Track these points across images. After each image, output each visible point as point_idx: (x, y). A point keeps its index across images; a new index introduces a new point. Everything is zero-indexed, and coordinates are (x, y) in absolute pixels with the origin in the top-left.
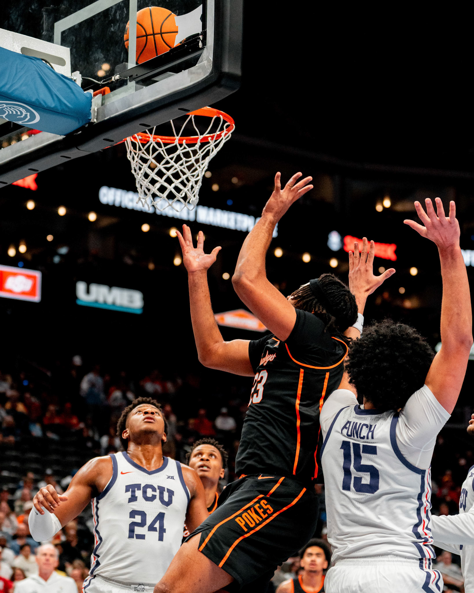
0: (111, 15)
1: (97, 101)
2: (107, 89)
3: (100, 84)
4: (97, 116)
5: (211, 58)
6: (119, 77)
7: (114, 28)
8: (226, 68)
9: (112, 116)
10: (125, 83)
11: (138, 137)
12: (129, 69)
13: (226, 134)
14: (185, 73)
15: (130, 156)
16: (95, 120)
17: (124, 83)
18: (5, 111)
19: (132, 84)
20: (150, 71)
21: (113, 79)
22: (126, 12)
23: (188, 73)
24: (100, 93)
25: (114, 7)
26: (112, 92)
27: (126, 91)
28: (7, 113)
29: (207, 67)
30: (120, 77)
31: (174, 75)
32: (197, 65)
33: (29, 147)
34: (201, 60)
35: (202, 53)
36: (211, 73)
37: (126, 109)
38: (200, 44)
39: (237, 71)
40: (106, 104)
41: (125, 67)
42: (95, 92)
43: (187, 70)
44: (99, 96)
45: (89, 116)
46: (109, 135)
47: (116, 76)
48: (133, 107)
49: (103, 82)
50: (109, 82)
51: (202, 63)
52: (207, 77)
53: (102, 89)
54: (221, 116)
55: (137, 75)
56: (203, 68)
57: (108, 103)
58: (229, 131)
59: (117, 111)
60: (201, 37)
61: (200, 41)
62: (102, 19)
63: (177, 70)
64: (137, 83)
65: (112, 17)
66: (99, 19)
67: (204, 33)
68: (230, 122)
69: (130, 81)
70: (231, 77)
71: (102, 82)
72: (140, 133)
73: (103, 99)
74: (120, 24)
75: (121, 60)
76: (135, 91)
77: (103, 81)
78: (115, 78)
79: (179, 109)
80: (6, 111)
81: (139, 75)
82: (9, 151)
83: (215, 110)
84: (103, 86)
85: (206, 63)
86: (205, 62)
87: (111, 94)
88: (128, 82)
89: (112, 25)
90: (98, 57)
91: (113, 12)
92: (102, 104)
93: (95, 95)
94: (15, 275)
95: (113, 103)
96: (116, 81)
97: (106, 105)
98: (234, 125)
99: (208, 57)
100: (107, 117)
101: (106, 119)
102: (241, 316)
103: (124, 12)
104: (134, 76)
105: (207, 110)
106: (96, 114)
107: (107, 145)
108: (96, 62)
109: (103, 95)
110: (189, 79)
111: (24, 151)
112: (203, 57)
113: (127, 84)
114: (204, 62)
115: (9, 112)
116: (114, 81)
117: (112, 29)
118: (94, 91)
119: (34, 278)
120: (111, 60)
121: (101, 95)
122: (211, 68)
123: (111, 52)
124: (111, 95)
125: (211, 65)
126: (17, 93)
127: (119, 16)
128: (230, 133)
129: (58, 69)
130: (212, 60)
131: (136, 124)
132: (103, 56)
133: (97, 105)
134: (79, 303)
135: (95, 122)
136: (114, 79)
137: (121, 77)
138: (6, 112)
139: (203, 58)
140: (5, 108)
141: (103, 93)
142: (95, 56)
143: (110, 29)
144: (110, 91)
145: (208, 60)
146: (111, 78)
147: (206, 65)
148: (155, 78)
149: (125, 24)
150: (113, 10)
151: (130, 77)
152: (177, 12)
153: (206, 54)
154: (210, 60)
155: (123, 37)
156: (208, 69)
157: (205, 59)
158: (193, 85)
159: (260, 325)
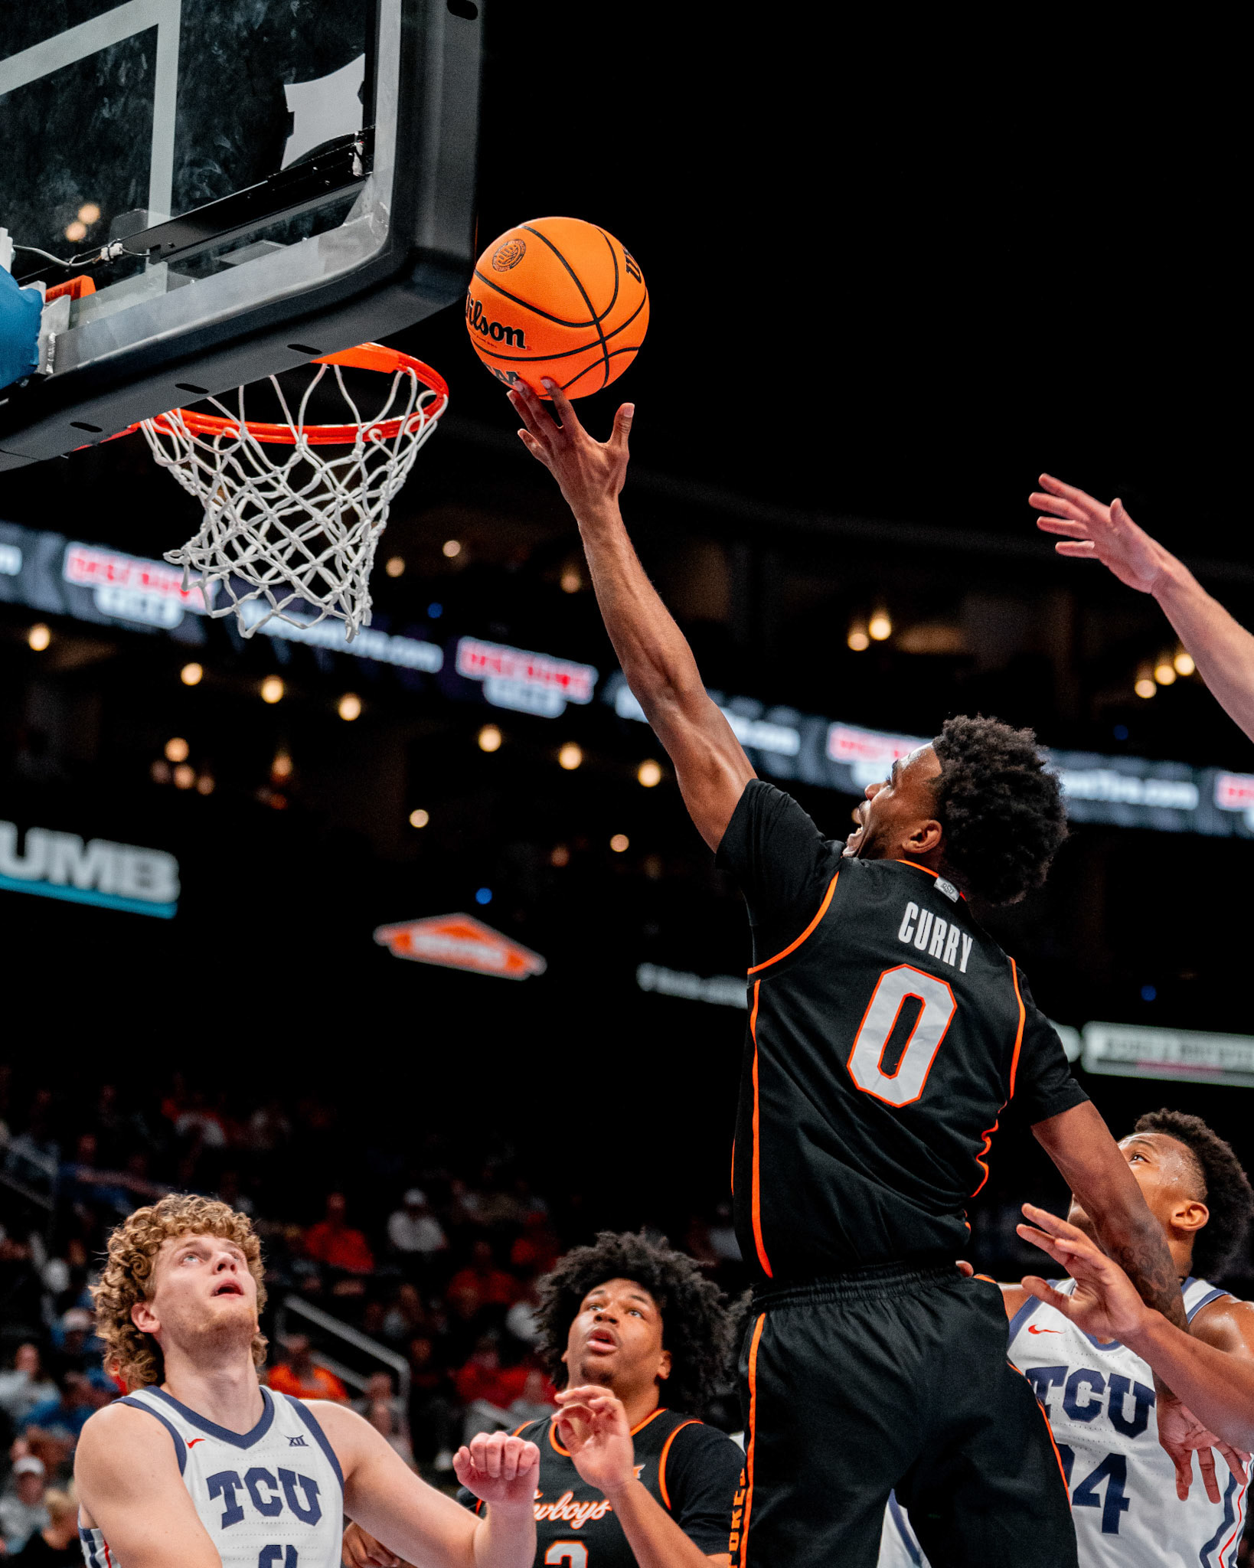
0: (102, 71)
1: (55, 316)
2: (86, 281)
3: (66, 267)
4: (55, 358)
5: (387, 207)
6: (121, 250)
7: (110, 111)
8: (429, 237)
9: (96, 359)
10: (138, 268)
11: (177, 422)
12: (151, 224)
13: (422, 423)
14: (310, 246)
16: (50, 370)
17: (135, 265)
19: (157, 271)
20: (212, 236)
21: (104, 254)
22: (145, 66)
23: (320, 247)
24: (67, 291)
25: (113, 51)
26: (98, 292)
27: (139, 289)
29: (373, 231)
30: (125, 250)
31: (279, 248)
32: (345, 224)
34: (358, 209)
35: (359, 192)
36: (386, 248)
37: (141, 340)
38: (357, 167)
39: (458, 244)
40: (81, 324)
41: (140, 221)
42: (52, 290)
43: (316, 239)
44: (64, 301)
45: (32, 358)
46: (89, 413)
47: (113, 245)
48: (160, 336)
49: (74, 262)
50: (91, 262)
51: (359, 219)
52: (373, 259)
53: (73, 282)
54: (413, 372)
55: (172, 246)
56: (362, 232)
57: (87, 320)
58: (432, 413)
59: (111, 347)
60: (359, 145)
61: (356, 158)
62: (78, 79)
63: (289, 236)
64: (173, 267)
65: (105, 76)
66: (68, 83)
67: (368, 136)
68: (437, 390)
69: (153, 262)
70: (442, 262)
71: (71, 262)
72: (177, 410)
73: (74, 311)
74: (127, 98)
75: (130, 200)
76: (167, 291)
77: (74, 257)
78: (108, 252)
79: (291, 347)
81: (178, 246)
83: (396, 353)
84: (76, 272)
85: (371, 219)
86: (369, 217)
87: (96, 298)
88: (148, 264)
89: (106, 100)
90: (61, 192)
91: (110, 64)
92: (72, 324)
95: (102, 321)
96: (111, 260)
97: (82, 327)
98: (445, 396)
99: (378, 202)
100: (87, 360)
101: (80, 365)
102: (459, 933)
103: (142, 66)
104: (165, 249)
105: (370, 354)
106: (51, 352)
107: (82, 442)
108: (56, 205)
109: (73, 299)
110: (322, 264)
112: (364, 203)
113: (142, 271)
114: (366, 217)
116: (107, 259)
117: (105, 113)
120: (103, 198)
121: (69, 297)
122: (387, 235)
123: (101, 176)
124: (98, 299)
125: (387, 226)
127: (127, 76)
128: (434, 420)
130: (389, 212)
131: (168, 382)
132: (76, 188)
133: (55, 326)
135: (48, 375)
136: (107, 254)
137: (127, 249)
139: (363, 206)
141: (76, 294)
142: (54, 187)
143: (100, 113)
144: (94, 288)
145: (377, 209)
146: (99, 252)
147: (370, 226)
148: (223, 256)
149: (144, 101)
150: (110, 59)
151: (152, 250)
152: (294, 71)
153: (371, 197)
154: (384, 211)
155: (136, 137)
156: (377, 237)
157: (369, 208)
158: (334, 279)
159: (513, 961)
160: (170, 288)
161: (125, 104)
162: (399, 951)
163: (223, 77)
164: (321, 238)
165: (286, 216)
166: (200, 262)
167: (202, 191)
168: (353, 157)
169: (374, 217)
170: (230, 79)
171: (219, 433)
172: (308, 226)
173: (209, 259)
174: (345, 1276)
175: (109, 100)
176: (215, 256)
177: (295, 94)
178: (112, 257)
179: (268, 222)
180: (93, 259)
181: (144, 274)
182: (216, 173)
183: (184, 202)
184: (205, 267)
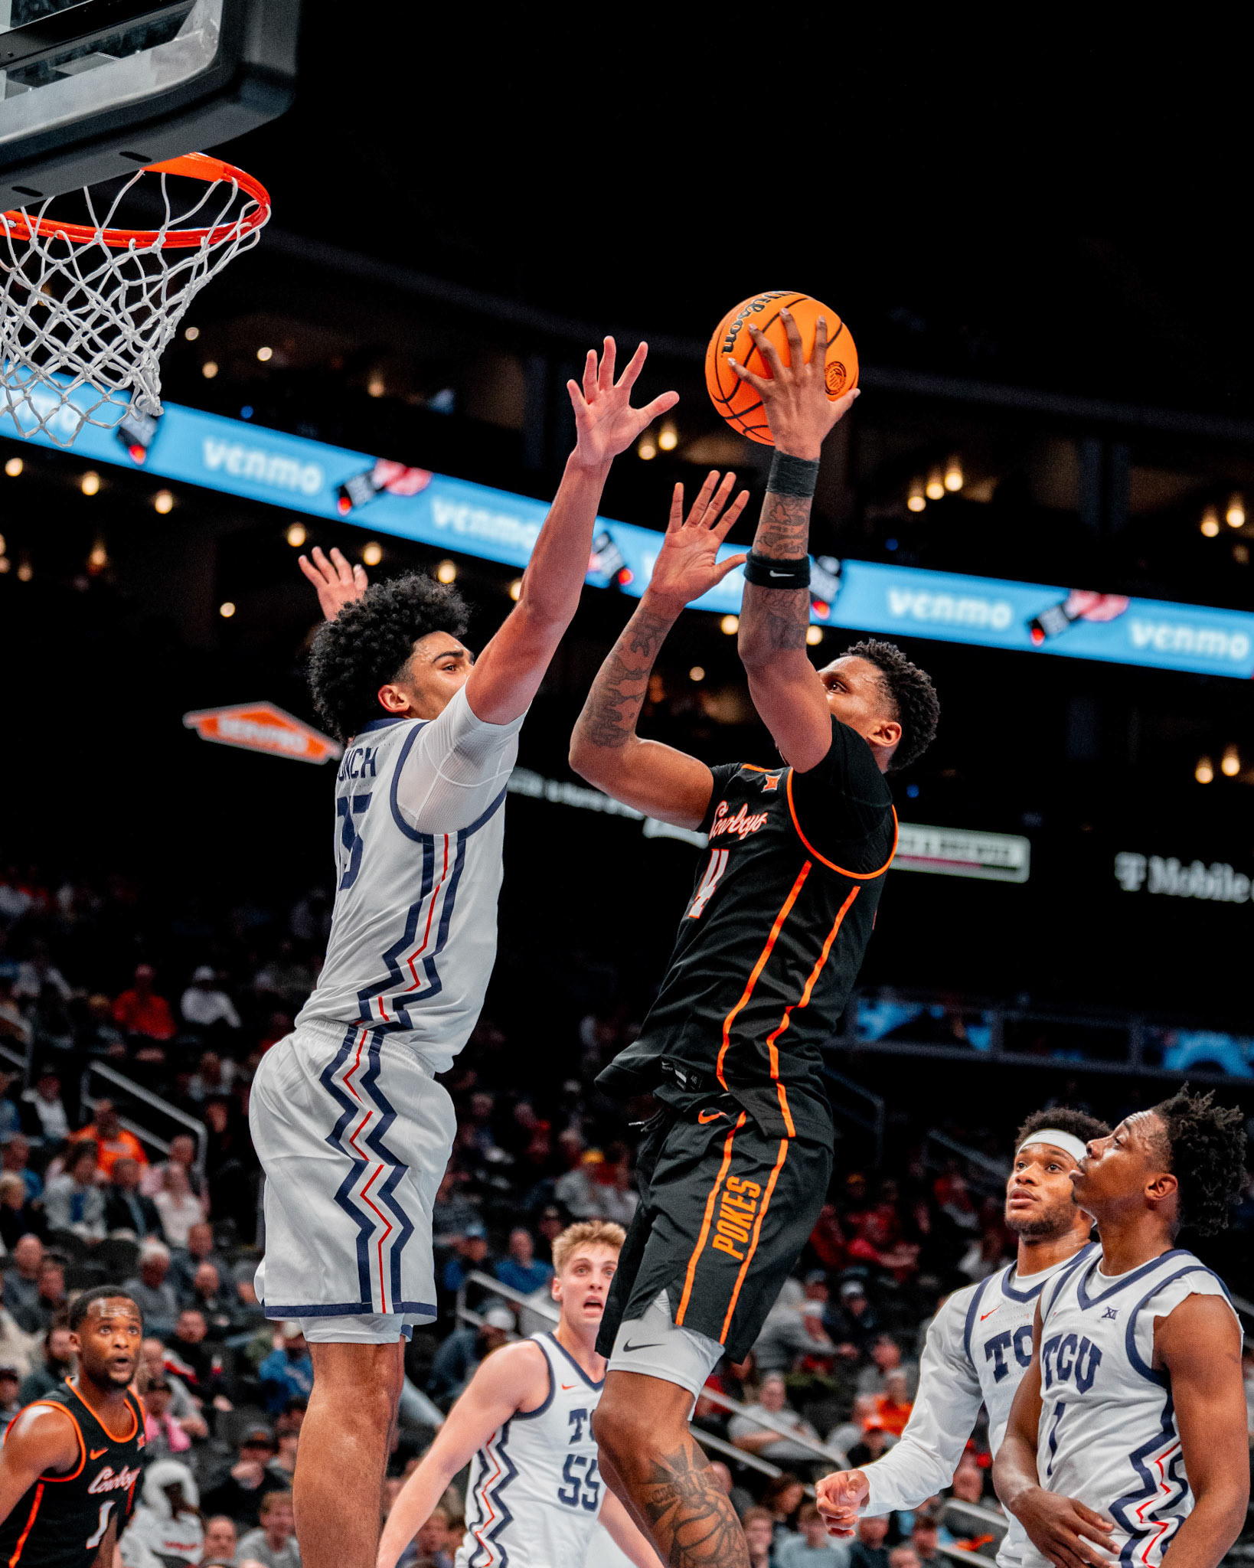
5: (216, 24)
8: (255, 54)
11: (6, 224)
13: (243, 231)
14: (142, 59)
20: (46, 47)
23: (152, 60)
29: (203, 47)
31: (112, 60)
32: (176, 39)
34: (189, 26)
35: (190, 8)
36: (215, 63)
39: (285, 63)
43: (149, 52)
51: (190, 35)
52: (202, 72)
54: (234, 180)
55: (11, 55)
56: (192, 47)
58: (254, 222)
63: (122, 49)
64: (11, 75)
68: (259, 199)
70: (268, 77)
72: (10, 213)
76: (6, 98)
79: (122, 154)
81: (17, 56)
83: (221, 164)
85: (202, 34)
86: (199, 33)
98: (268, 206)
99: (209, 18)
102: (264, 720)
104: (5, 57)
105: (194, 163)
110: (154, 77)
112: (195, 19)
114: (197, 32)
122: (216, 50)
125: (216, 42)
128: (257, 229)
130: (218, 28)
139: (194, 23)
145: (209, 29)
147: (201, 40)
148: (59, 66)
153: (202, 14)
154: (213, 28)
156: (207, 52)
157: (199, 24)
158: (166, 90)
159: (314, 747)
160: (8, 95)
162: (206, 735)
164: (153, 52)
165: (119, 30)
166: (37, 71)
167: (41, 4)
169: (204, 33)
171: (52, 235)
172: (141, 39)
173: (47, 68)
174: (150, 1043)
176: (52, 65)
179: (103, 35)
183: (24, 13)
184: (42, 77)
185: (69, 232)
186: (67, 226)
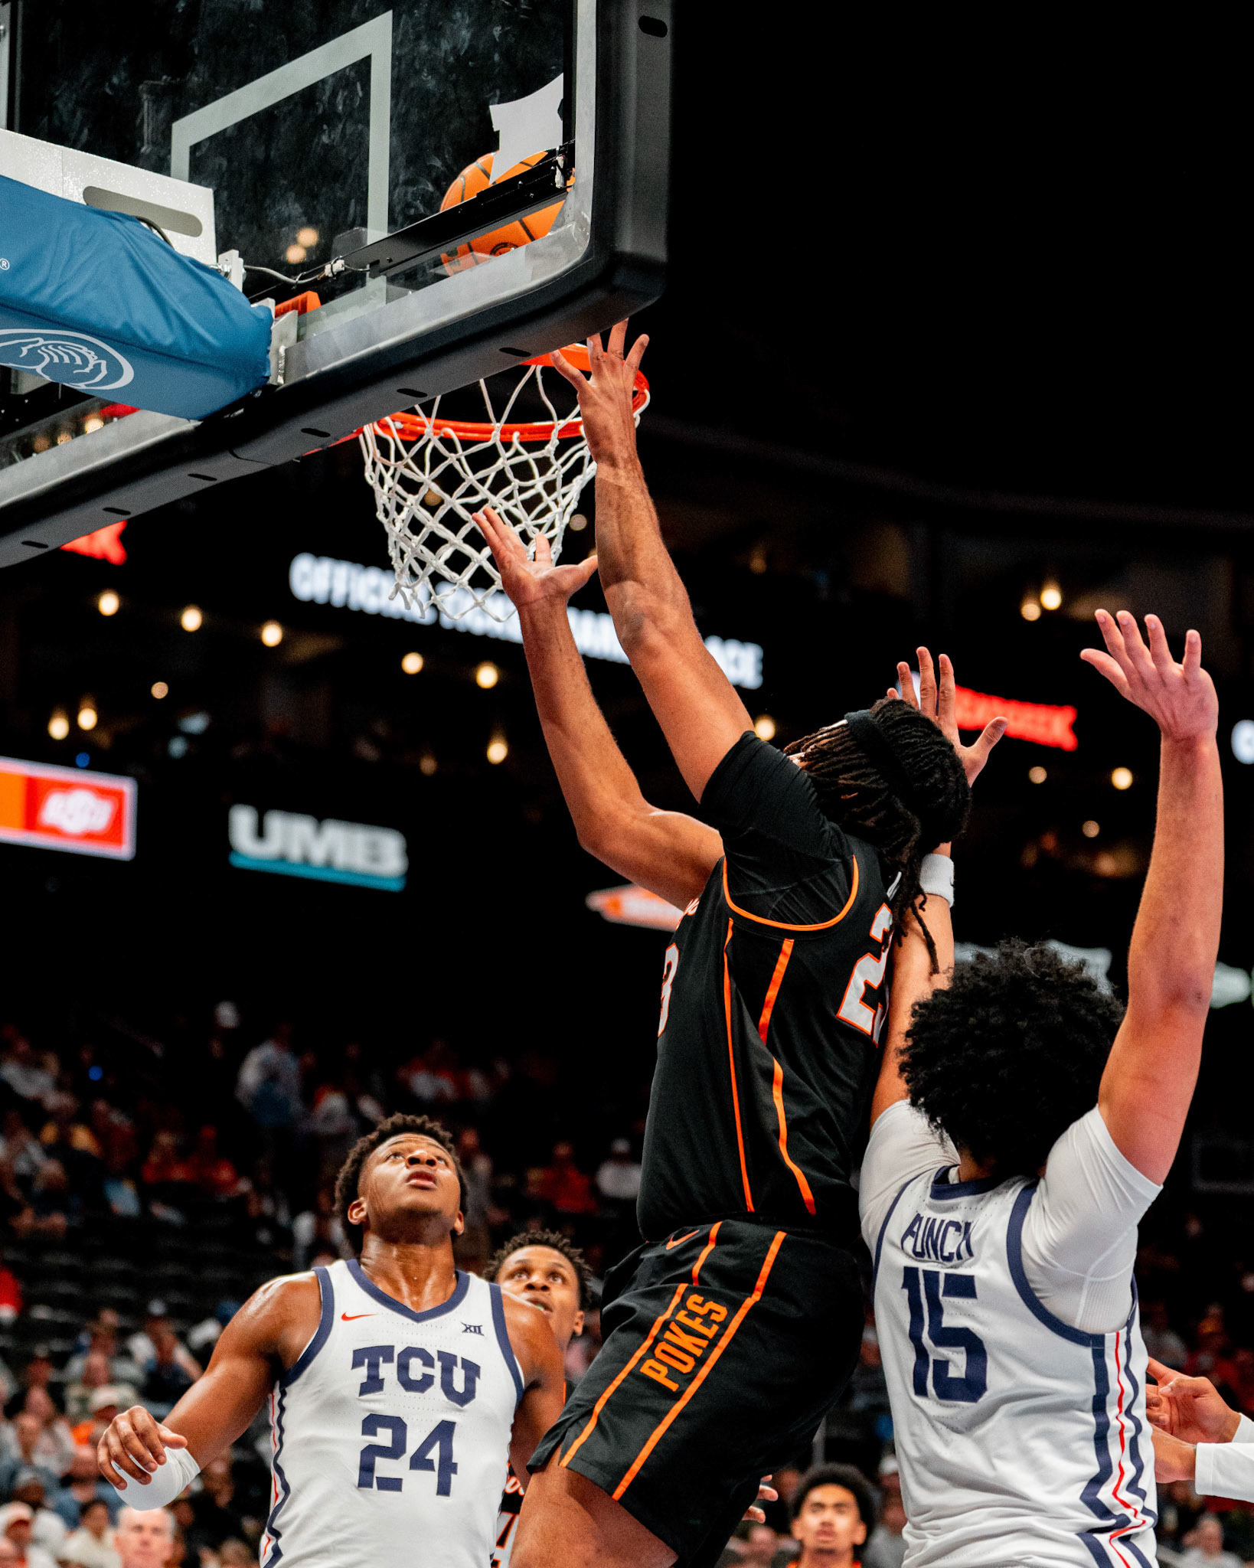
0: (320, 100)
1: (285, 327)
2: (312, 297)
3: (292, 285)
4: (285, 370)
5: (588, 217)
6: (343, 266)
7: (330, 136)
8: (628, 243)
9: (324, 369)
10: (360, 282)
11: (394, 425)
12: (369, 244)
14: (517, 255)
15: (372, 474)
16: (281, 380)
17: (356, 280)
18: (42, 356)
19: (377, 285)
20: (427, 250)
21: (327, 271)
22: (360, 94)
23: (527, 255)
24: (294, 307)
25: (330, 81)
26: (325, 306)
27: (362, 302)
28: (47, 360)
29: (576, 240)
30: (346, 266)
31: (489, 259)
33: (105, 451)
35: (562, 203)
36: (587, 256)
37: (362, 349)
38: (558, 178)
39: (657, 251)
40: (307, 337)
41: (359, 239)
42: (281, 306)
43: (523, 248)
44: (292, 315)
45: (265, 370)
46: (317, 419)
47: (335, 262)
48: (382, 345)
49: (300, 279)
50: (316, 279)
51: (563, 228)
52: (576, 265)
53: (299, 298)
55: (390, 261)
56: (565, 241)
57: (314, 334)
59: (338, 356)
60: (560, 159)
61: (558, 171)
62: (299, 109)
64: (391, 280)
65: (324, 106)
66: (290, 112)
67: (569, 150)
69: (373, 277)
70: (640, 265)
71: (297, 280)
72: (399, 414)
73: (301, 325)
74: (344, 125)
75: (350, 219)
76: (386, 303)
77: (300, 275)
78: (332, 268)
79: (502, 350)
80: (45, 355)
81: (395, 261)
82: (53, 461)
84: (302, 289)
85: (574, 227)
86: (571, 226)
87: (322, 311)
88: (368, 278)
89: (325, 127)
90: (287, 214)
91: (328, 93)
92: (299, 338)
93: (279, 314)
94: (66, 787)
95: (328, 333)
96: (334, 276)
97: (309, 340)
98: (647, 392)
99: (580, 212)
100: (314, 370)
101: (308, 375)
103: (358, 94)
104: (384, 264)
106: (282, 364)
107: (312, 446)
108: (282, 227)
109: (300, 314)
110: (529, 272)
111: (92, 461)
112: (567, 212)
113: (363, 285)
114: (569, 226)
115: (51, 358)
116: (330, 275)
117: (325, 139)
118: (277, 304)
119: (117, 796)
120: (322, 221)
121: (297, 312)
122: (588, 242)
123: (322, 199)
124: (323, 313)
125: (588, 234)
126: (71, 309)
127: (344, 104)
129: (183, 244)
130: (589, 220)
131: (391, 387)
132: (301, 210)
133: (284, 340)
134: (237, 861)
135: (279, 385)
136: (330, 270)
137: (348, 265)
138: (43, 359)
139: (566, 216)
140: (43, 348)
141: (302, 309)
142: (280, 210)
143: (320, 139)
144: (319, 303)
145: (580, 221)
146: (323, 268)
147: (573, 234)
148: (439, 267)
149: (360, 127)
150: (328, 89)
151: (372, 265)
152: (498, 92)
153: (573, 206)
154: (585, 220)
155: (353, 160)
156: (579, 244)
157: (571, 218)
158: (540, 285)
160: (389, 299)
161: (344, 128)
162: (610, 916)
163: (433, 101)
164: (527, 248)
166: (416, 274)
167: (417, 208)
168: (555, 171)
169: (576, 227)
170: (439, 103)
171: (439, 434)
173: (424, 271)
175: (328, 127)
176: (430, 268)
177: (501, 114)
178: (335, 274)
180: (317, 276)
181: (365, 287)
182: (428, 191)
183: (400, 219)
184: (420, 279)
185: (456, 430)
186: (452, 424)
